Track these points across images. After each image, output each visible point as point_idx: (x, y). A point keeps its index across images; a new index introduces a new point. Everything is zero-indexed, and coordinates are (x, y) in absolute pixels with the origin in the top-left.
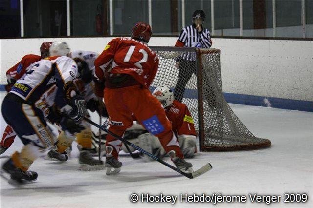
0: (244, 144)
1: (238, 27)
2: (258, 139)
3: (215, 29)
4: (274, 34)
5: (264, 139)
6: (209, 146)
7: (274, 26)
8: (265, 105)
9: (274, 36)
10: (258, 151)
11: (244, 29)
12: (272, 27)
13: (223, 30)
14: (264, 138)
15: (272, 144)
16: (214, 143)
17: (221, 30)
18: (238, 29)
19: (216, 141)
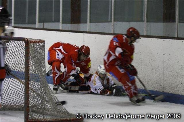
1: (59, 21)
3: (39, 22)
4: (88, 28)
6: (32, 120)
9: (88, 31)
11: (63, 23)
12: (87, 23)
13: (45, 23)
17: (42, 23)
18: (58, 23)
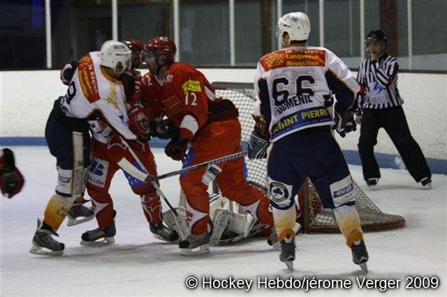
0: (367, 223)
1: (358, 55)
2: (387, 215)
4: (410, 65)
5: (395, 216)
6: (317, 226)
7: (410, 53)
8: (396, 167)
9: (410, 69)
10: (387, 233)
12: (407, 56)
14: (394, 214)
15: (407, 222)
16: (324, 221)
18: (358, 58)
19: (326, 218)
